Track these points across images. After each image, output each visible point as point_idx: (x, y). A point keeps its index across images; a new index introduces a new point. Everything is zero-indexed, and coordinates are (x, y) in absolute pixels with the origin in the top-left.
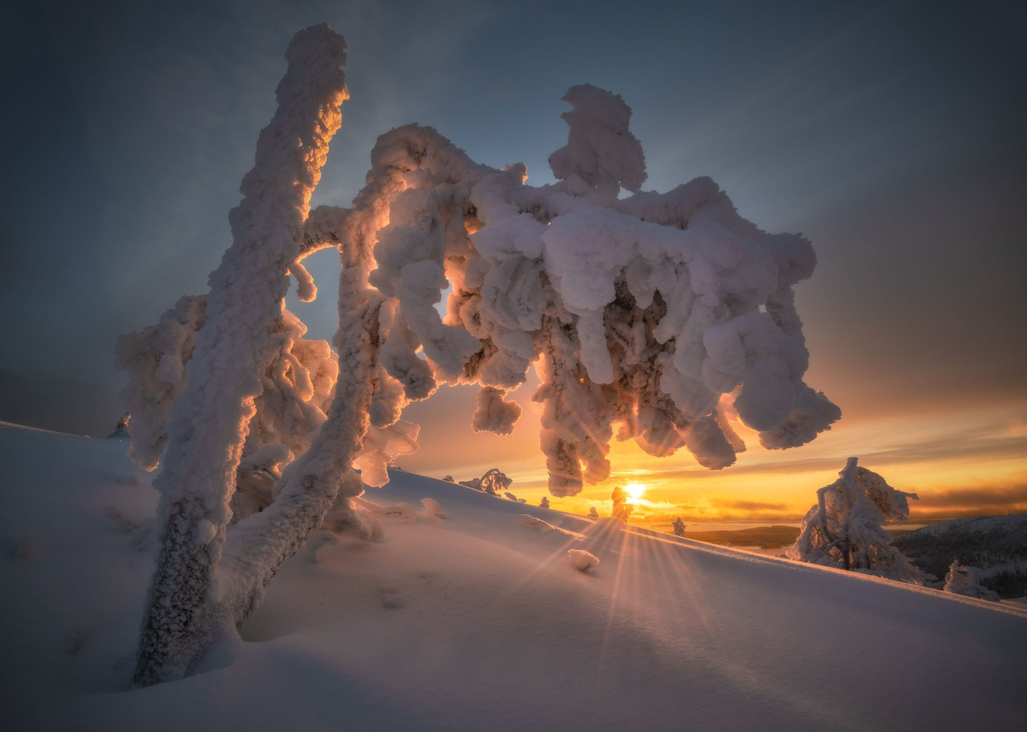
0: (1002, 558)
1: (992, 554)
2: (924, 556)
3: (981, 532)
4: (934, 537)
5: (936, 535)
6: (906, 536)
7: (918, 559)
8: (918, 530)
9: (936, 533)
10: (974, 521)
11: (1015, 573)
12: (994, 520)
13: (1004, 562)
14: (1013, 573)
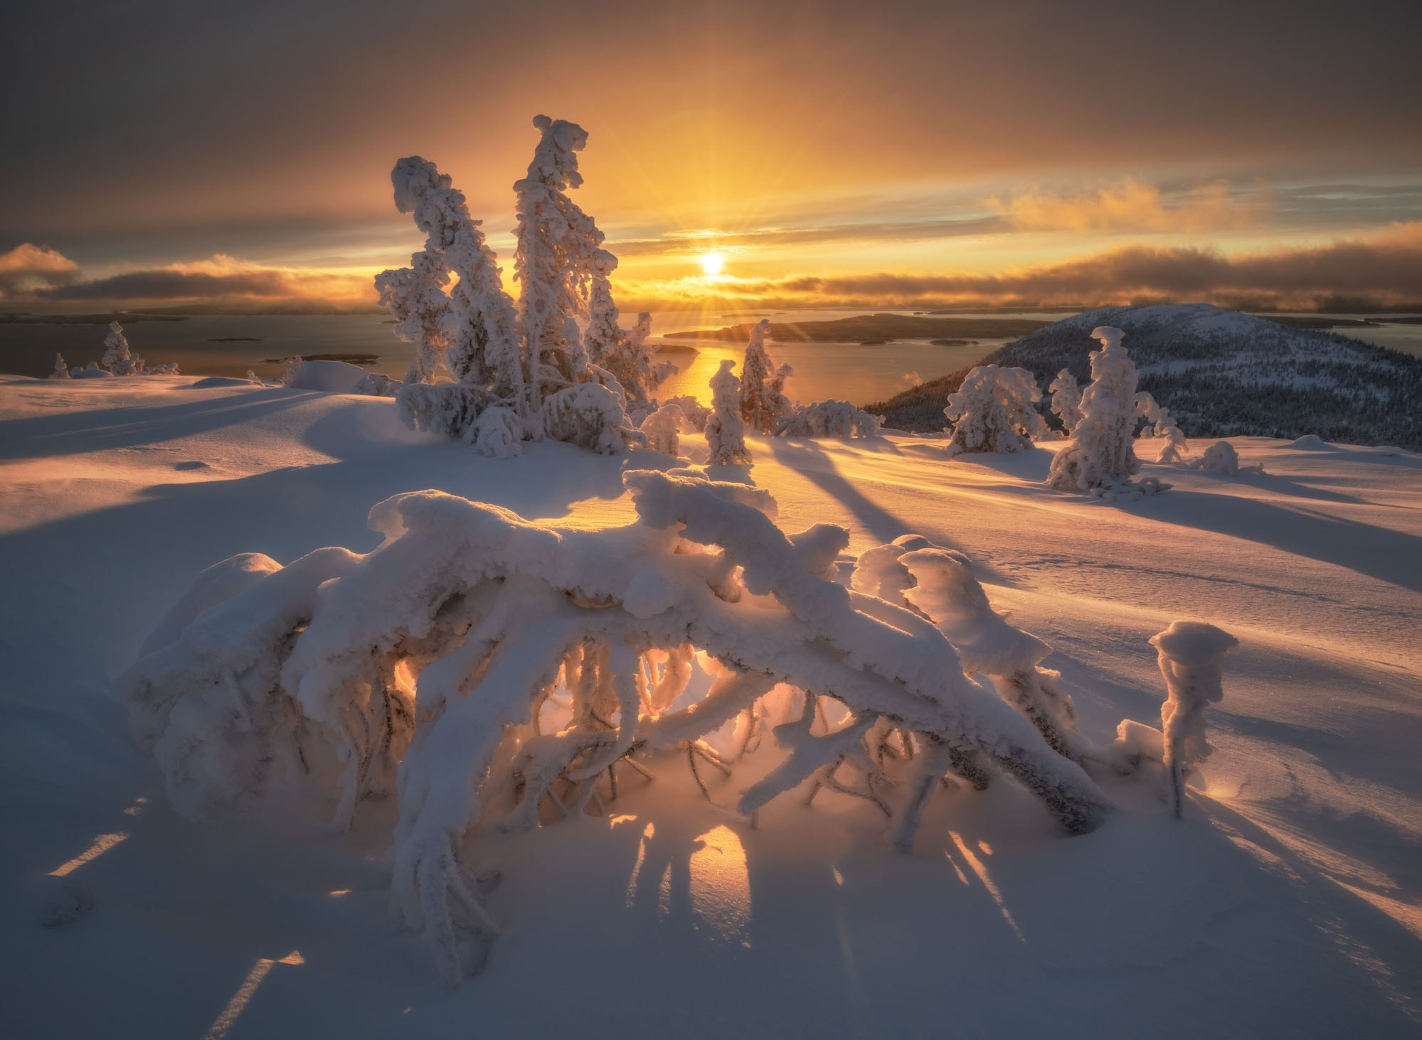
0: (1152, 358)
1: (1142, 353)
2: (1067, 355)
3: (1134, 325)
4: (1080, 330)
5: (1083, 328)
6: (1048, 328)
7: (1060, 357)
8: (1063, 322)
9: (1083, 325)
10: (1127, 311)
11: (1163, 375)
12: (1149, 311)
13: (1154, 362)
14: (1160, 375)
